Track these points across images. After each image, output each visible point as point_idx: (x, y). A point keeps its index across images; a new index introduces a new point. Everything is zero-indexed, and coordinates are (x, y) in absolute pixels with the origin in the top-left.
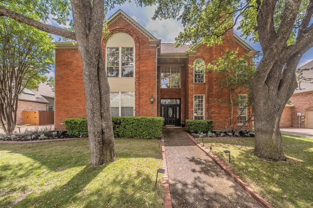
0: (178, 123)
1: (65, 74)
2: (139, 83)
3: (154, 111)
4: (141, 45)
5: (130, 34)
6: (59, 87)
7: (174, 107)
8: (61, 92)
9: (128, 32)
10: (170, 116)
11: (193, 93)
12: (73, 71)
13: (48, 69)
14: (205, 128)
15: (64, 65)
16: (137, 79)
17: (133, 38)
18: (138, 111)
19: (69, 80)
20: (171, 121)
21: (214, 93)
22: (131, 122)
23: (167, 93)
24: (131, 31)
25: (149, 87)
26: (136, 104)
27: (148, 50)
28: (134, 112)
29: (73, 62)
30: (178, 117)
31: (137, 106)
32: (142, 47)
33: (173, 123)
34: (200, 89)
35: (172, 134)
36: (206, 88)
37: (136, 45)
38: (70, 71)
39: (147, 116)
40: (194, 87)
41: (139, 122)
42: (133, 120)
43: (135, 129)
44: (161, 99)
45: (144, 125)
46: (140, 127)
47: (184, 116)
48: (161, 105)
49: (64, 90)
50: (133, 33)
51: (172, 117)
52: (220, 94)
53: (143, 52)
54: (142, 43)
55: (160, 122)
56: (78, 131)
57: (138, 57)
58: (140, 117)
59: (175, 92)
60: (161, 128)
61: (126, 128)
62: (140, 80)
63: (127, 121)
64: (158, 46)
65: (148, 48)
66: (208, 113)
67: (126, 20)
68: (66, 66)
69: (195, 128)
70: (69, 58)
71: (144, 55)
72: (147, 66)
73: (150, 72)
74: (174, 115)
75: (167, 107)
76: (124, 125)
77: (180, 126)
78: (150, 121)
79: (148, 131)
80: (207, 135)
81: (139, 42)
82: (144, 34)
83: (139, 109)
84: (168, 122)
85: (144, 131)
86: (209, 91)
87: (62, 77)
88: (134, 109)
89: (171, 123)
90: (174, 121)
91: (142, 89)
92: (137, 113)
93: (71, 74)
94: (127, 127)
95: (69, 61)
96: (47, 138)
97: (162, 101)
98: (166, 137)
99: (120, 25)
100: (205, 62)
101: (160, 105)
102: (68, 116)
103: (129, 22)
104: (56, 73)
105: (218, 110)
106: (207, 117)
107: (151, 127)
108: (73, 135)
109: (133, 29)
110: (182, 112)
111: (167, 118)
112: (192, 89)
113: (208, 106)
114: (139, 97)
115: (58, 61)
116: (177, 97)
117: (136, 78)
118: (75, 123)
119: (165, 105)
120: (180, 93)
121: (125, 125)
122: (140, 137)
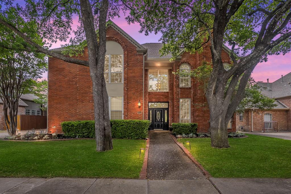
0: (166, 127)
1: (57, 80)
2: (127, 88)
3: (141, 114)
4: (129, 53)
5: (119, 43)
6: (52, 92)
7: (162, 110)
8: (54, 96)
9: (117, 41)
10: (158, 120)
11: (179, 97)
12: (65, 77)
13: (39, 75)
14: (189, 130)
15: (57, 71)
16: (125, 85)
17: (122, 46)
18: (126, 114)
19: (61, 85)
20: (159, 125)
21: (198, 97)
22: (121, 124)
23: (155, 97)
24: (120, 40)
25: (137, 92)
26: (124, 108)
27: (136, 57)
28: (123, 116)
29: (64, 68)
30: (166, 121)
31: (125, 110)
32: (130, 54)
33: (161, 127)
34: (185, 93)
35: (158, 136)
36: (192, 92)
37: (124, 53)
38: (62, 77)
39: (135, 119)
40: (180, 91)
41: (128, 124)
42: (123, 122)
43: (124, 131)
44: (149, 102)
45: (133, 127)
46: (129, 129)
47: (172, 120)
48: (149, 109)
49: (56, 95)
50: (122, 41)
51: (160, 121)
52: (203, 99)
53: (131, 59)
54: (130, 50)
55: (146, 124)
56: (74, 133)
57: (127, 64)
58: (128, 120)
59: (162, 95)
60: (147, 130)
61: (116, 130)
62: (128, 85)
63: (118, 123)
64: (145, 53)
65: (136, 56)
66: (194, 117)
67: (116, 29)
68: (58, 72)
69: (180, 131)
70: (61, 64)
71: (132, 62)
72: (135, 73)
73: (138, 78)
74: (162, 118)
75: (155, 110)
76: (114, 127)
77: (168, 130)
78: (138, 123)
79: (135, 133)
80: (188, 136)
81: (127, 50)
82: (132, 43)
83: (127, 113)
84: (157, 126)
85: (132, 133)
86: (194, 95)
87: (55, 83)
88: (123, 113)
89: (159, 127)
90: (162, 125)
91: (130, 94)
92: (126, 116)
93: (63, 79)
94: (118, 128)
95: (61, 67)
96: (49, 139)
97: (150, 104)
98: (152, 139)
99: (110, 34)
100: (191, 67)
101: (147, 109)
102: (60, 120)
103: (118, 31)
104: (49, 79)
105: (202, 114)
106: (193, 120)
107: (139, 129)
108: (70, 136)
109: (122, 38)
110: (170, 116)
111: (155, 121)
112: (178, 93)
113: (194, 109)
114: (127, 101)
115: (51, 67)
116: (165, 100)
117: (125, 83)
118: (73, 126)
119: (153, 109)
120: (168, 97)
121: (116, 127)
122: (129, 138)
